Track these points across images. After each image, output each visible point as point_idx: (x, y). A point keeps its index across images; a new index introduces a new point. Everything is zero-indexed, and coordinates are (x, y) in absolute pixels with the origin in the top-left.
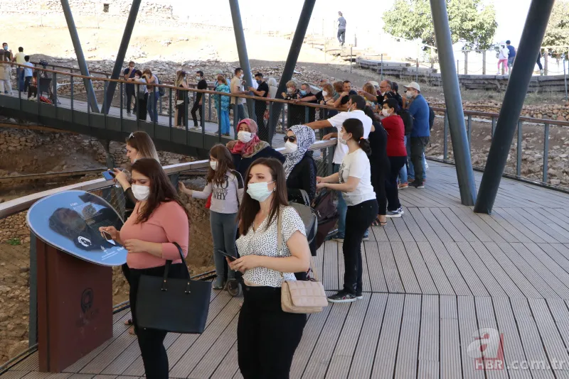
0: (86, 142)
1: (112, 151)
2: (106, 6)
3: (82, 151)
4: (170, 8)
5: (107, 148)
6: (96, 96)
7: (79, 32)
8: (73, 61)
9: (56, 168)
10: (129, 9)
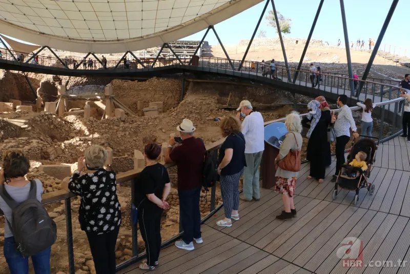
0: (286, 93)
1: (295, 97)
2: (297, 41)
3: (285, 96)
4: (321, 41)
5: (294, 96)
6: (291, 76)
7: (286, 51)
8: (283, 62)
9: (276, 102)
10: (306, 42)
